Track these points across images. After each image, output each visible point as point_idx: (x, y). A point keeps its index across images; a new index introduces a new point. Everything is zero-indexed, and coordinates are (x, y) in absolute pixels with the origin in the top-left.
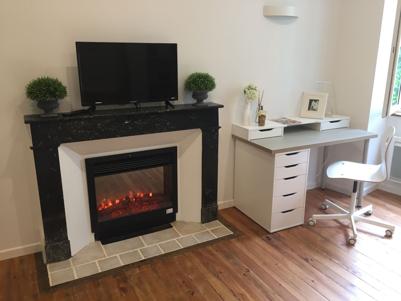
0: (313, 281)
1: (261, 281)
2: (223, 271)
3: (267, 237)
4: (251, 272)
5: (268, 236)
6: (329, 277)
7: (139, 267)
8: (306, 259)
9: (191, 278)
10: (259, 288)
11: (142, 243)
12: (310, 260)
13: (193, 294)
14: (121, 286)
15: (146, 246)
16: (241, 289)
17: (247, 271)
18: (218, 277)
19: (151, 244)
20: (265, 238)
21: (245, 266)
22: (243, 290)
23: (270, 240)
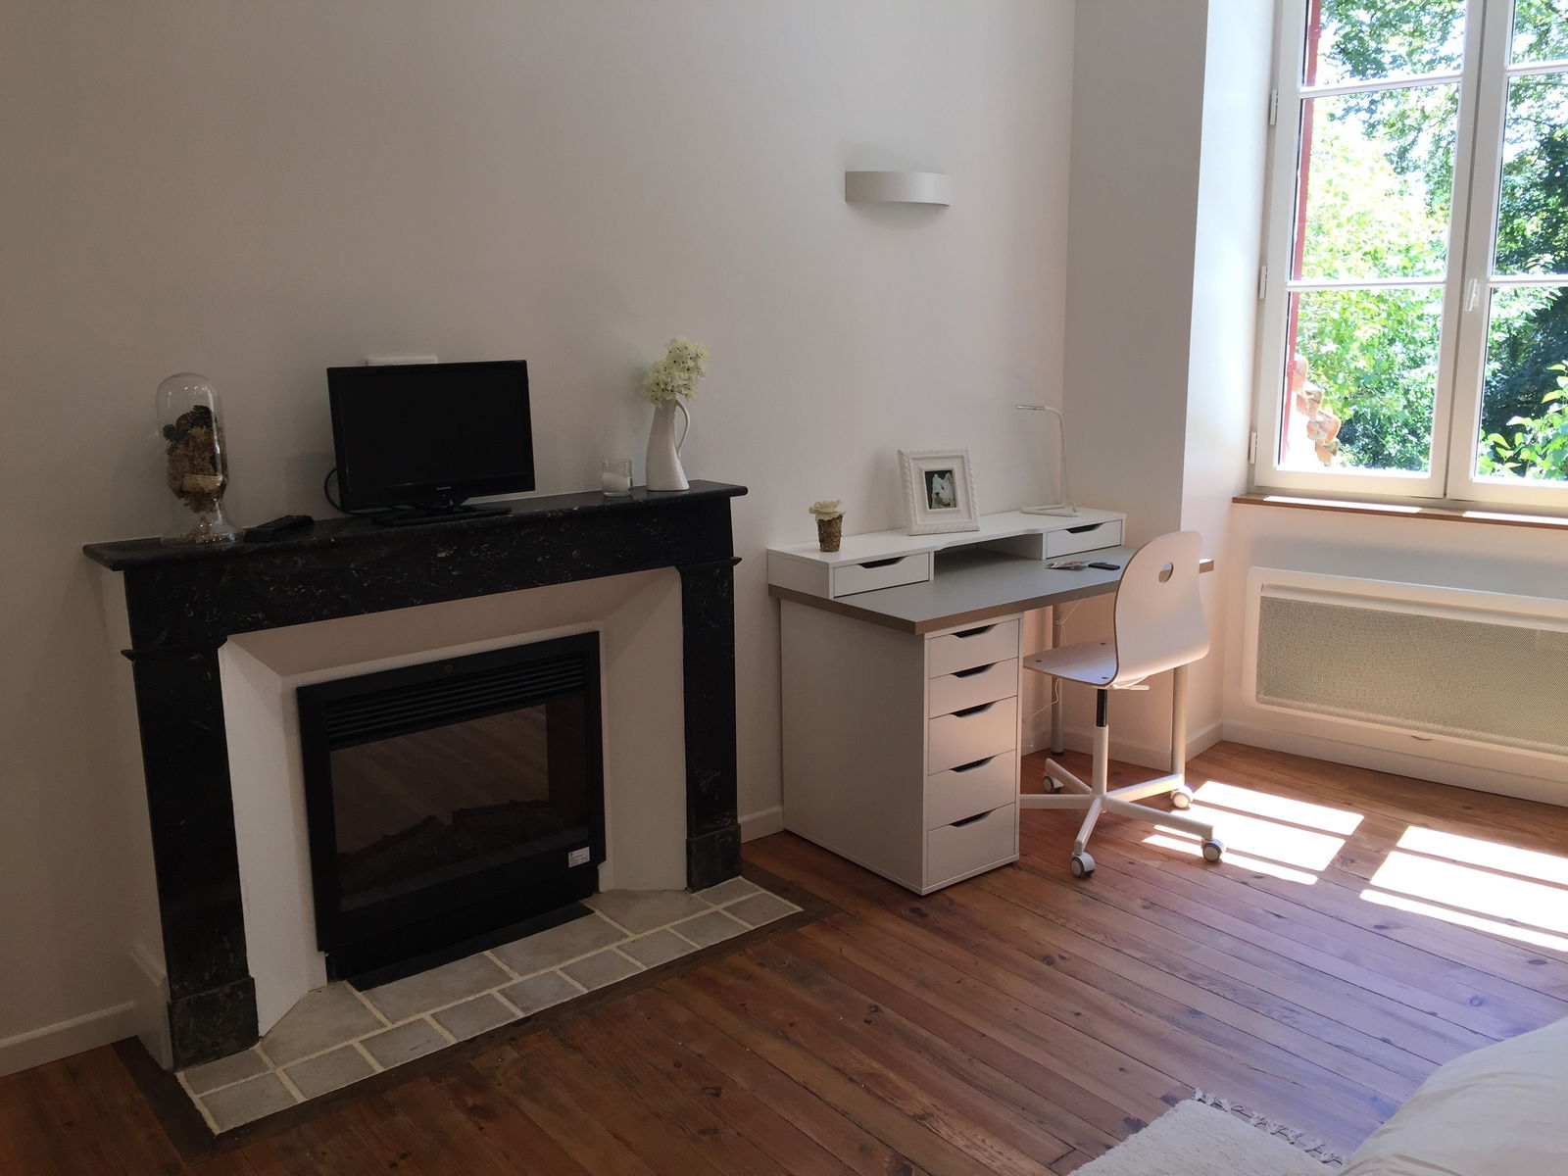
0: (1078, 1014)
1: (924, 1033)
2: (796, 1019)
3: (914, 910)
4: (887, 1011)
5: (916, 904)
6: (1121, 999)
7: (514, 1043)
8: (1045, 959)
9: (699, 1051)
10: (920, 1052)
11: (500, 970)
12: (1057, 958)
13: (717, 1095)
14: (470, 1102)
15: (517, 979)
16: (867, 1061)
17: (873, 1010)
18: (786, 1038)
19: (534, 971)
20: (908, 912)
21: (863, 997)
22: (874, 1064)
23: (924, 915)
